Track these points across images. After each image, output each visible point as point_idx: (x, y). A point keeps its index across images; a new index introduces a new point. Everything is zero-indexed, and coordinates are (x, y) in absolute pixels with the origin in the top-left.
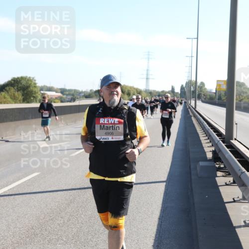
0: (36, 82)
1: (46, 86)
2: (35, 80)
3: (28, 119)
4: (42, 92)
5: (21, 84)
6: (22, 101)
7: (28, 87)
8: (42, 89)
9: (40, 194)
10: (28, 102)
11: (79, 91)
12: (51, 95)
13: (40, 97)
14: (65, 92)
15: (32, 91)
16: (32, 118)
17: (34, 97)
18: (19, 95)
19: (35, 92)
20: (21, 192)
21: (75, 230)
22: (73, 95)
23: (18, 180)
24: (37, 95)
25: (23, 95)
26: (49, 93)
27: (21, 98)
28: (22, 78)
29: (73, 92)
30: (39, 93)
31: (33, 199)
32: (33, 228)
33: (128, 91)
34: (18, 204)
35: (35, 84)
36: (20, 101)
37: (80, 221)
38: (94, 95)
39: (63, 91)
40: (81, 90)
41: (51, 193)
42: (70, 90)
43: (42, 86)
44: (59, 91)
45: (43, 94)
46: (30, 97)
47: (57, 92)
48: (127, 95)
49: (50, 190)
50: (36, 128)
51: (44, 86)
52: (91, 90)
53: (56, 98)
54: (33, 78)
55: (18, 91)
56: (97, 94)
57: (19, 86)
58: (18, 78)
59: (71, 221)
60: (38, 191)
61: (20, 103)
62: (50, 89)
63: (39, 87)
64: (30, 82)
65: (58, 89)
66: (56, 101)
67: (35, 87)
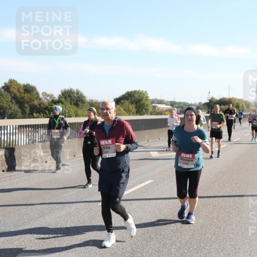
0: (148, 95)
1: (157, 99)
2: (147, 94)
3: (141, 130)
4: (153, 105)
5: (135, 97)
6: (135, 114)
7: (140, 100)
8: (153, 102)
9: (154, 201)
10: (140, 115)
11: (188, 103)
12: (161, 108)
13: (151, 110)
14: (175, 105)
15: (144, 104)
16: (145, 129)
17: (146, 109)
18: (132, 107)
19: (147, 104)
20: (136, 198)
21: (188, 237)
22: (182, 108)
23: (133, 187)
24: (149, 107)
25: (136, 108)
26: (160, 106)
27: (134, 110)
28: (135, 91)
29: (182, 104)
30: (151, 106)
31: (147, 205)
32: (148, 232)
33: (237, 103)
34: (134, 209)
35: (147, 97)
36: (133, 113)
37: (192, 229)
38: (202, 107)
39: (173, 104)
40: (190, 103)
41: (164, 201)
42: (179, 103)
43: (153, 99)
44: (169, 104)
45: (154, 106)
46: (142, 109)
47: (167, 105)
48: (236, 107)
49: (163, 197)
50: (148, 139)
51: (155, 99)
52: (200, 103)
53: (166, 111)
54: (145, 92)
55: (131, 104)
56: (206, 106)
57: (133, 99)
58: (132, 92)
59: (183, 228)
60: (152, 197)
61: (134, 115)
62: (161, 102)
63: (150, 100)
64: (142, 96)
65: (168, 102)
66: (166, 113)
67: (147, 100)
